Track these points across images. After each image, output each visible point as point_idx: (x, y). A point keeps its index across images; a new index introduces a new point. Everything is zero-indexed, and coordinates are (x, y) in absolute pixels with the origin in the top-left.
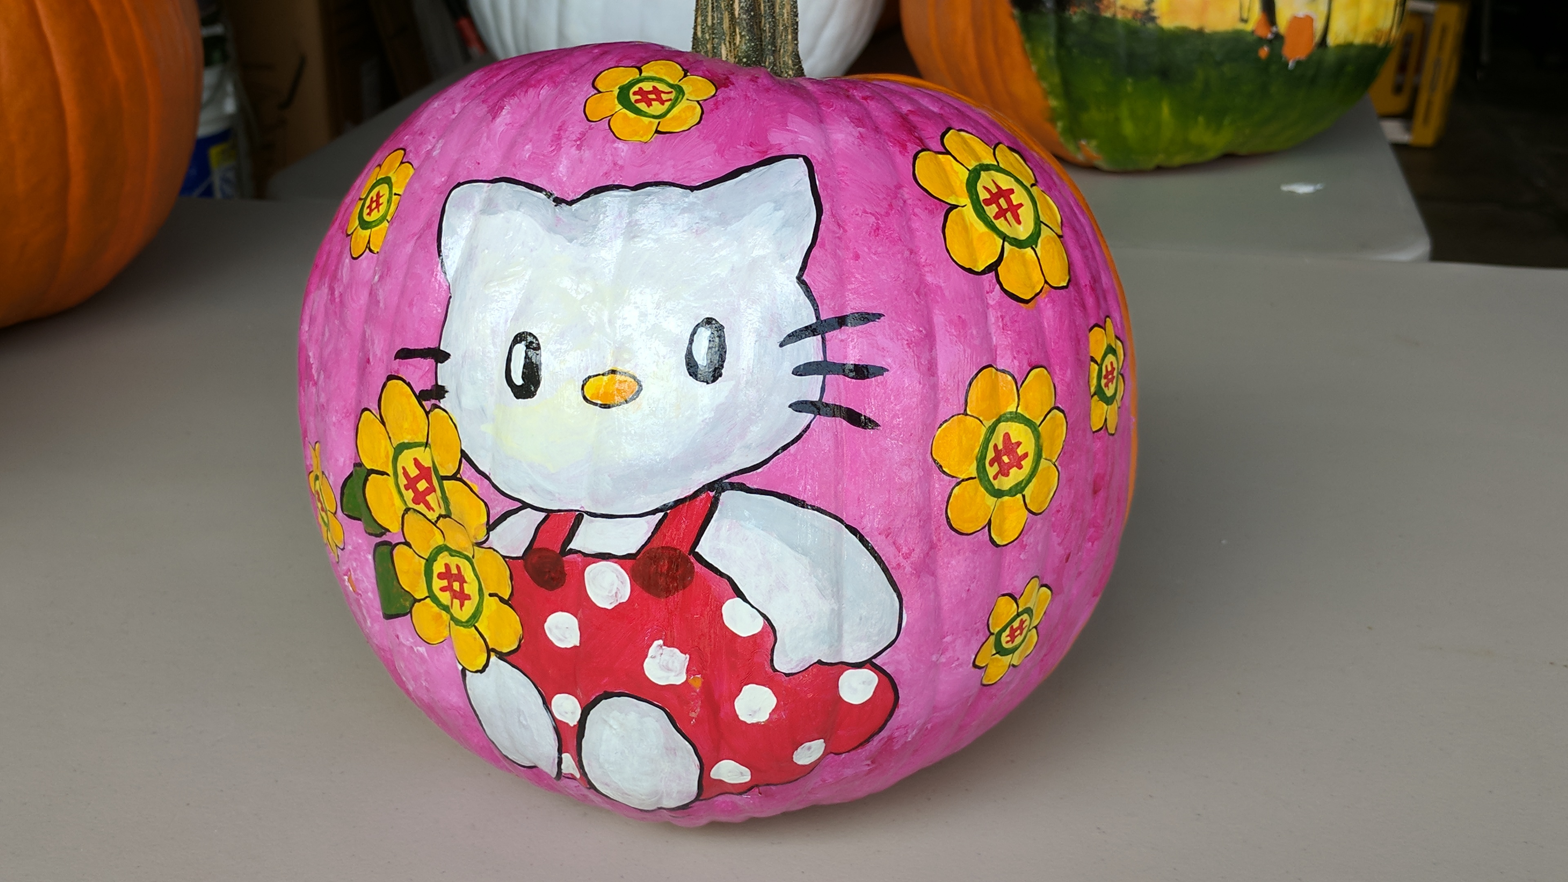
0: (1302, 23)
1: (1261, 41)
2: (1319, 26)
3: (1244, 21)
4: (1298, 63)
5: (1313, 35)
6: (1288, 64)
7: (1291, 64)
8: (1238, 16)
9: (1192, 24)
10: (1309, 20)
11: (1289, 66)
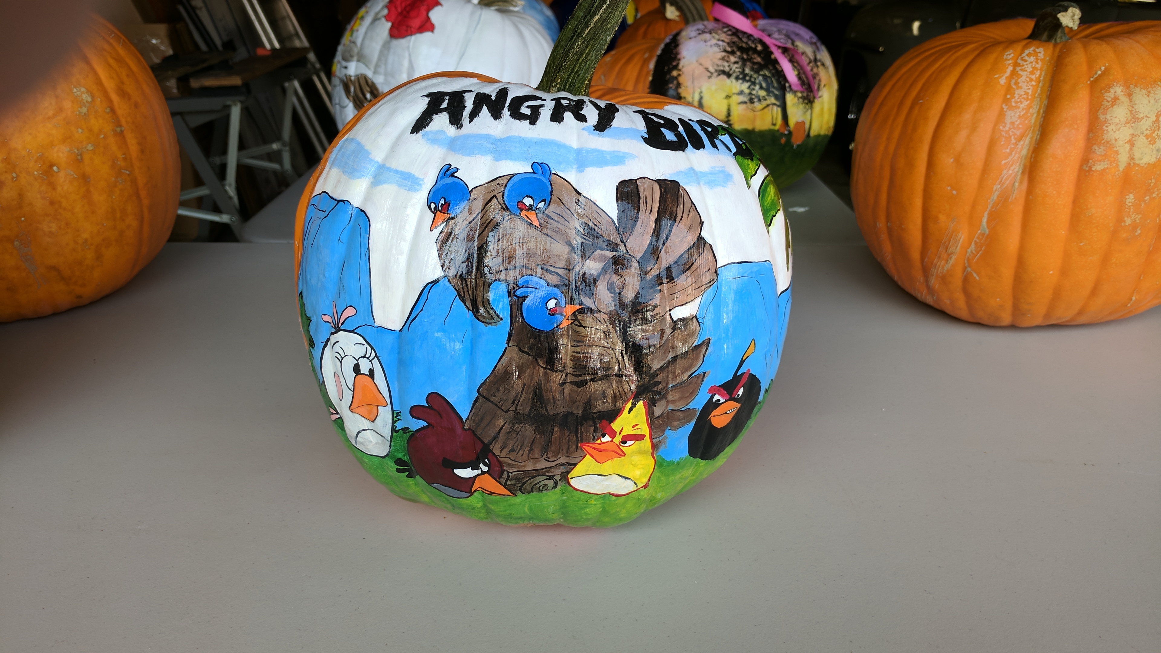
0: (800, 125)
1: (783, 134)
2: (807, 126)
3: (774, 125)
4: (798, 146)
5: (805, 131)
6: (793, 146)
7: (795, 146)
8: (771, 122)
9: (750, 127)
10: (803, 123)
11: (794, 147)
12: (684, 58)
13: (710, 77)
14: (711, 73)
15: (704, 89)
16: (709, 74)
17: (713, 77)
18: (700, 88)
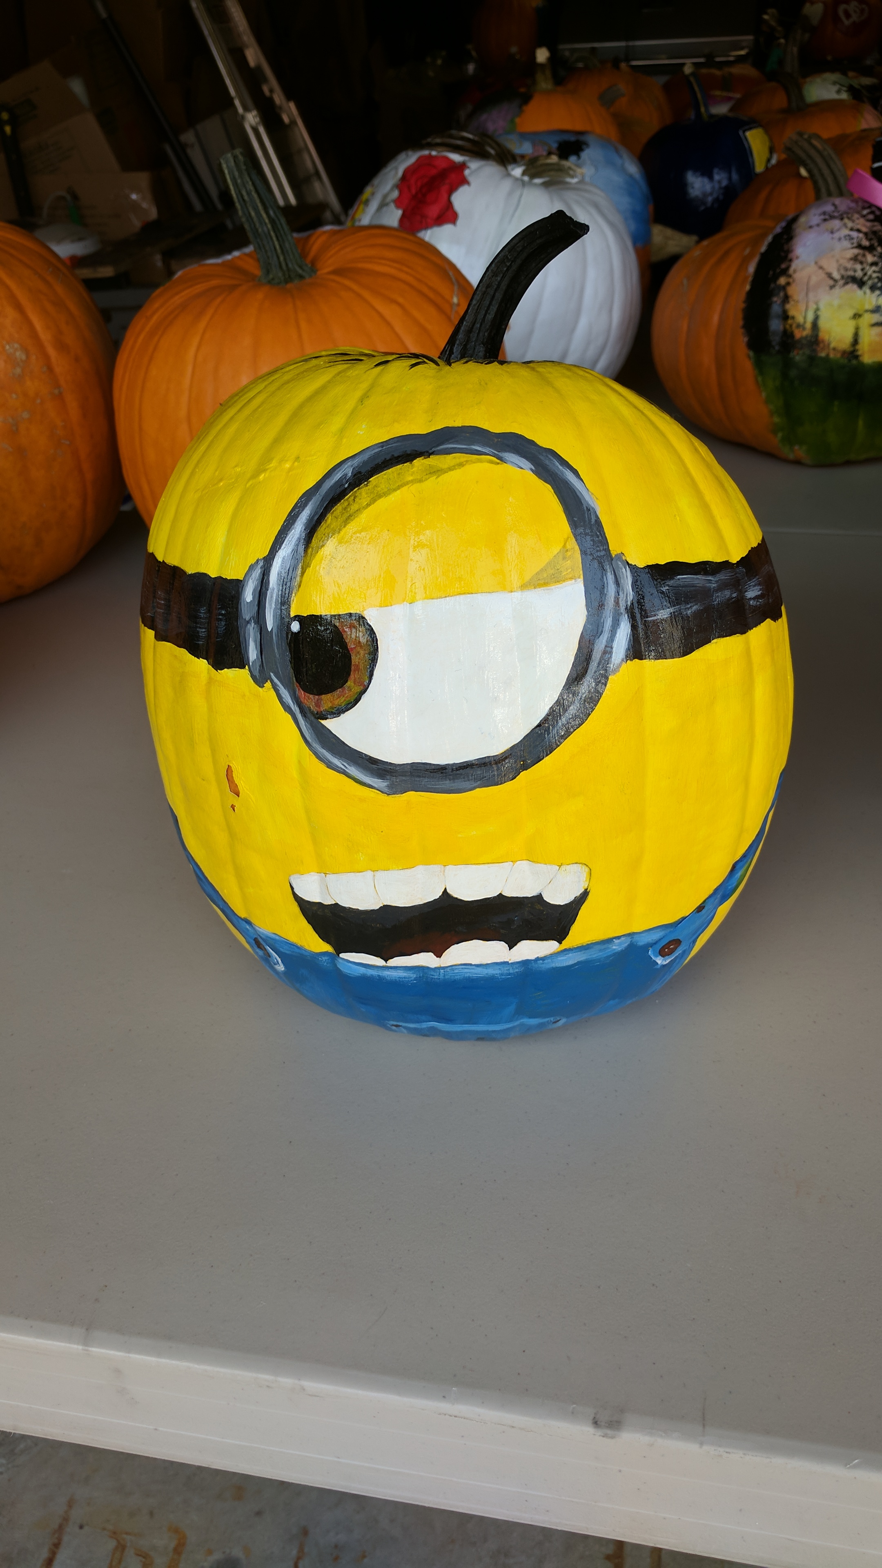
12: (797, 258)
13: (832, 287)
14: (836, 281)
15: (822, 305)
16: (831, 282)
17: (837, 287)
18: (817, 303)
